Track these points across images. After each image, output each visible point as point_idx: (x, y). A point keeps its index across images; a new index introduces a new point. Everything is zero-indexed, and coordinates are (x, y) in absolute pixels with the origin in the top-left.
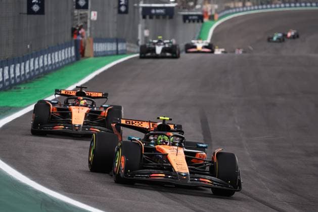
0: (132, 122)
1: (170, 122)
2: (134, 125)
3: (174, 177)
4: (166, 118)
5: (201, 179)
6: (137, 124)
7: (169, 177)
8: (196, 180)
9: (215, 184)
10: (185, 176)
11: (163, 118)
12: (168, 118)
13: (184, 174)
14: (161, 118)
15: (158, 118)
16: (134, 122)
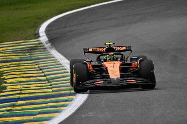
0: (97, 49)
1: (114, 45)
2: (98, 51)
3: (109, 82)
4: (110, 43)
5: (128, 81)
6: (100, 50)
7: (106, 82)
8: (125, 81)
9: (138, 82)
10: (116, 80)
11: (109, 43)
12: (112, 43)
13: (115, 79)
14: (107, 43)
15: (105, 44)
16: (98, 49)
